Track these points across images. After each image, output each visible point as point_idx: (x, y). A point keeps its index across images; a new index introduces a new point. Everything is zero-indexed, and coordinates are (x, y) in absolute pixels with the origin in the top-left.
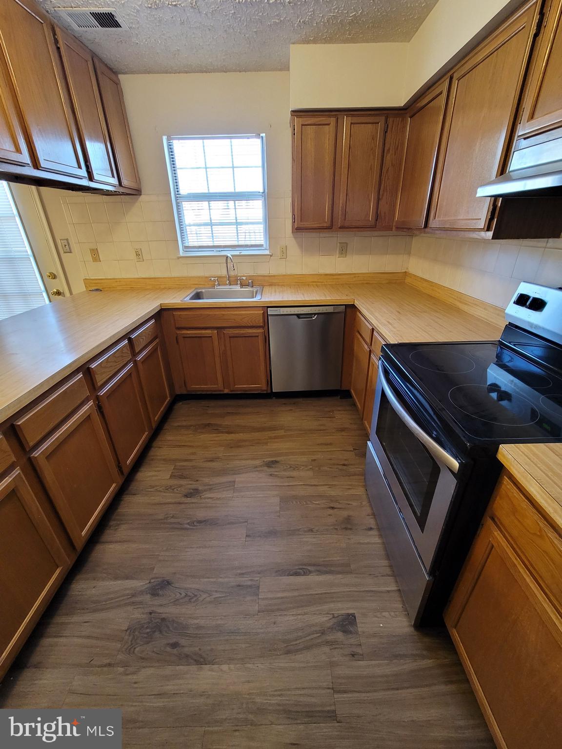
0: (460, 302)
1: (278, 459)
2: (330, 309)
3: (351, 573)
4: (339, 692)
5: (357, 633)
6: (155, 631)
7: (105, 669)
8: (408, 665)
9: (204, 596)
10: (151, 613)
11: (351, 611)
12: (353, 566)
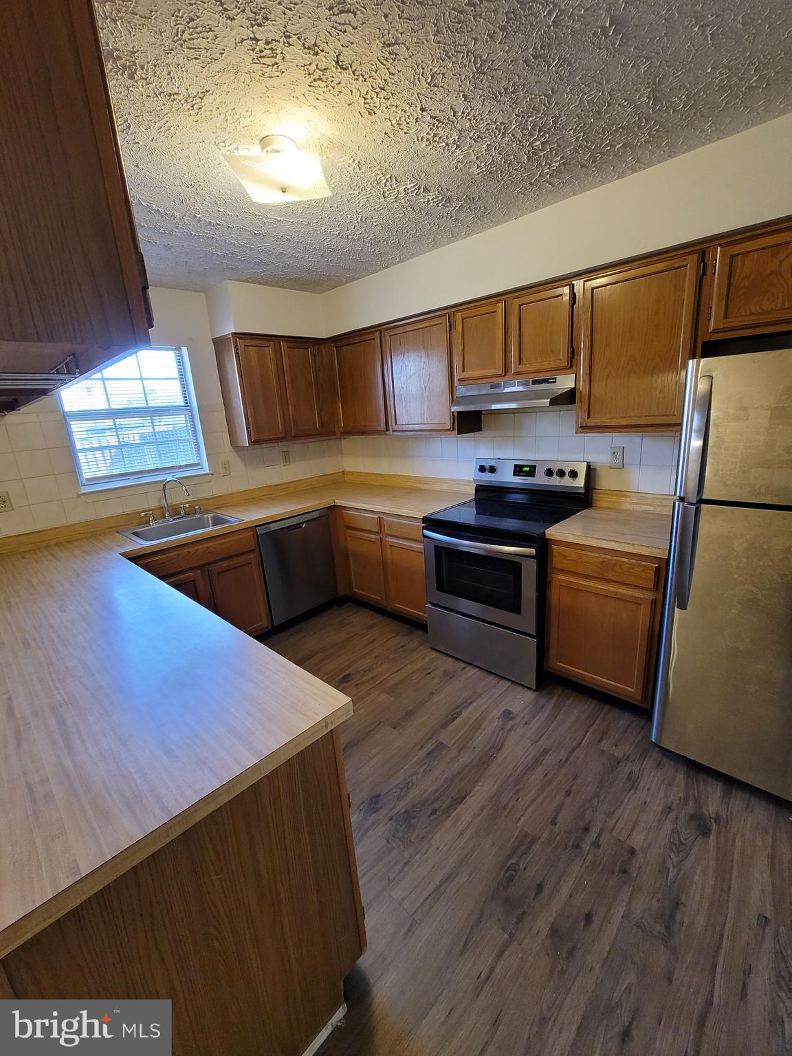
0: (420, 483)
1: (347, 672)
2: (316, 514)
3: (481, 695)
4: (537, 741)
5: (517, 715)
6: (410, 822)
7: (406, 869)
8: (550, 706)
9: (415, 777)
10: (391, 819)
11: (504, 709)
12: (479, 691)
